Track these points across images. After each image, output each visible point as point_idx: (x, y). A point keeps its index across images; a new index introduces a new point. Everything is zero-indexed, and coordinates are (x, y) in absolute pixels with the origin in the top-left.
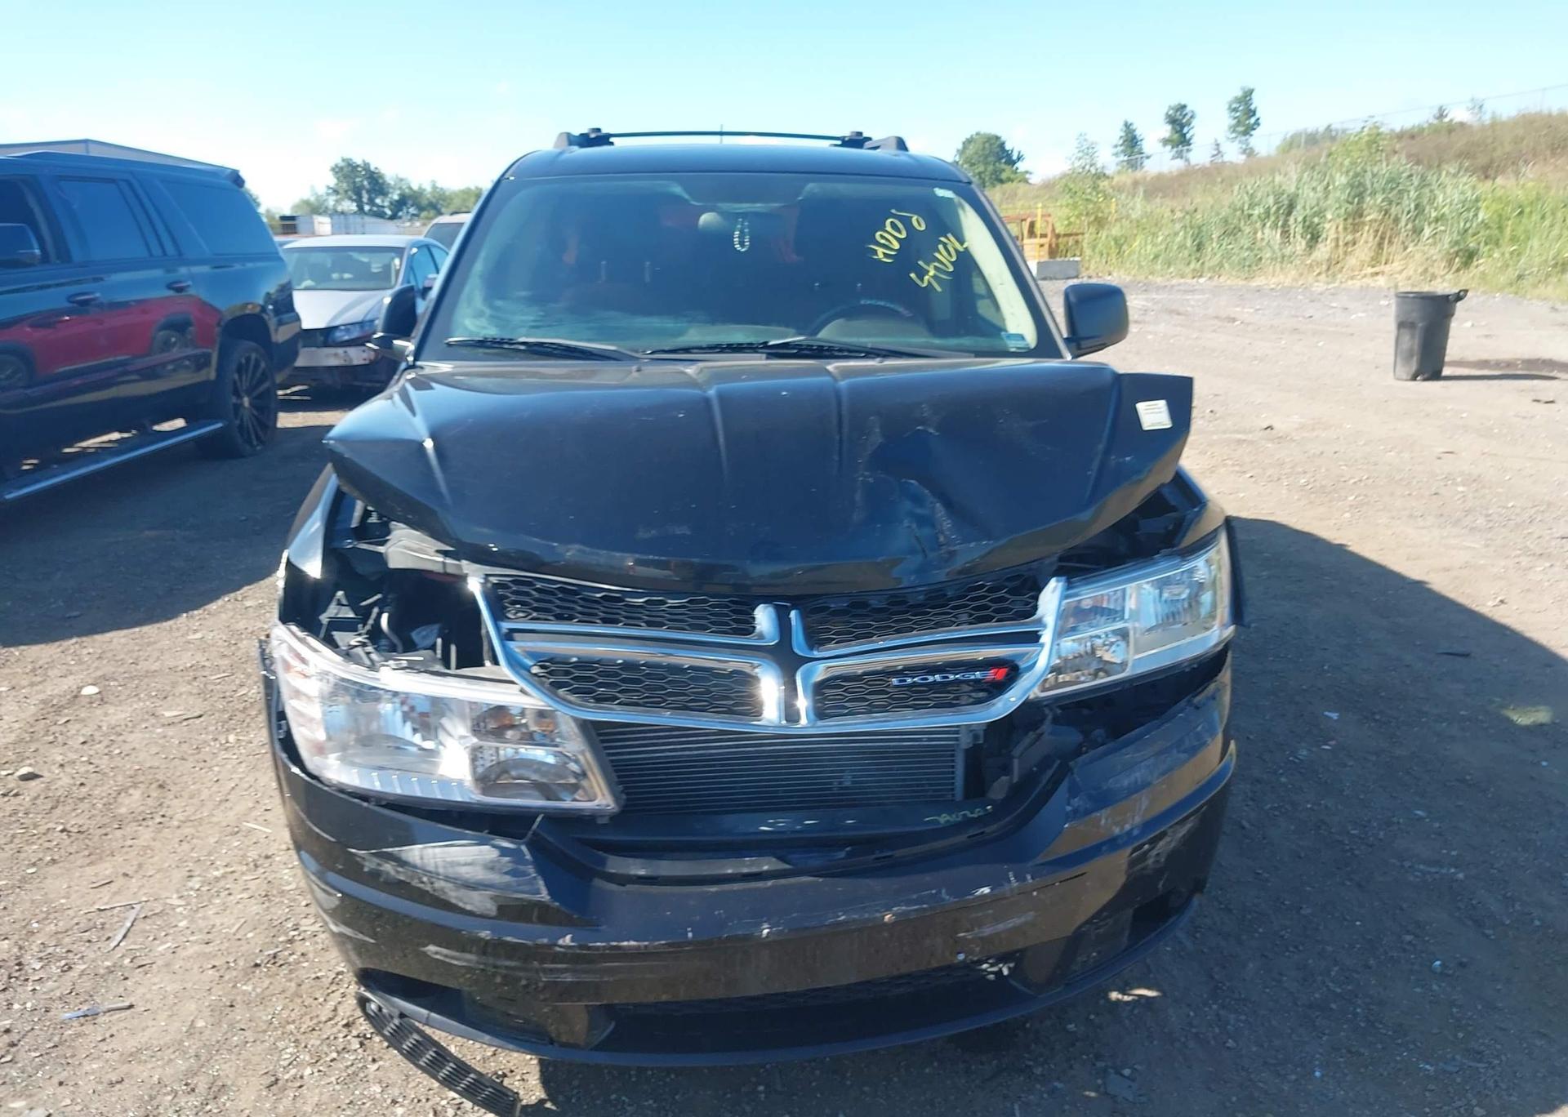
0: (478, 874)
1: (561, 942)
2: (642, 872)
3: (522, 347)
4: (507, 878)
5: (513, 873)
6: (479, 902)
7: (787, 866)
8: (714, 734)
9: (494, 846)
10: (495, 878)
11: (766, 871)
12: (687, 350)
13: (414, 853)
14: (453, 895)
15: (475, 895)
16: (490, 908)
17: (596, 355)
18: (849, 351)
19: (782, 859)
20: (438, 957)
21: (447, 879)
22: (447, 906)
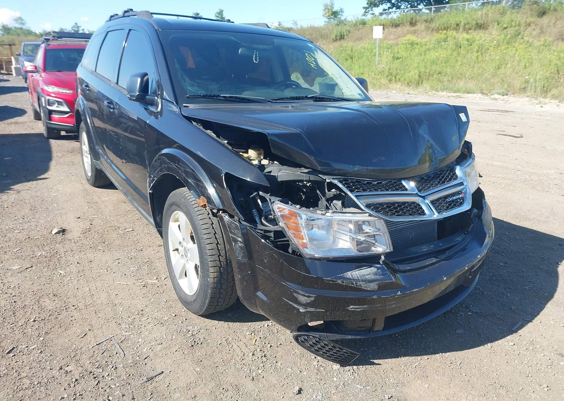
0: (373, 277)
1: (398, 294)
2: (409, 268)
3: (222, 98)
4: (382, 276)
5: (382, 275)
6: (373, 286)
7: (439, 259)
8: (408, 222)
9: (375, 267)
10: (378, 277)
11: (435, 262)
12: (282, 99)
13: (349, 274)
14: (364, 286)
15: (372, 284)
16: (376, 287)
17: (252, 101)
18: (330, 99)
19: (437, 258)
20: (352, 309)
21: (362, 281)
22: (361, 290)
